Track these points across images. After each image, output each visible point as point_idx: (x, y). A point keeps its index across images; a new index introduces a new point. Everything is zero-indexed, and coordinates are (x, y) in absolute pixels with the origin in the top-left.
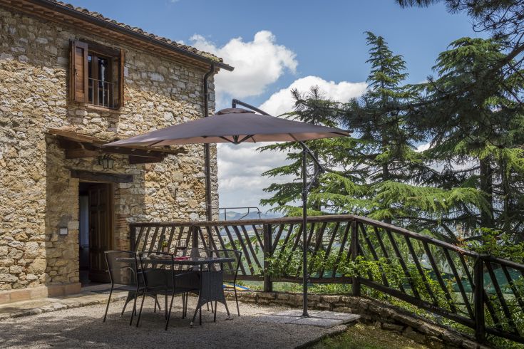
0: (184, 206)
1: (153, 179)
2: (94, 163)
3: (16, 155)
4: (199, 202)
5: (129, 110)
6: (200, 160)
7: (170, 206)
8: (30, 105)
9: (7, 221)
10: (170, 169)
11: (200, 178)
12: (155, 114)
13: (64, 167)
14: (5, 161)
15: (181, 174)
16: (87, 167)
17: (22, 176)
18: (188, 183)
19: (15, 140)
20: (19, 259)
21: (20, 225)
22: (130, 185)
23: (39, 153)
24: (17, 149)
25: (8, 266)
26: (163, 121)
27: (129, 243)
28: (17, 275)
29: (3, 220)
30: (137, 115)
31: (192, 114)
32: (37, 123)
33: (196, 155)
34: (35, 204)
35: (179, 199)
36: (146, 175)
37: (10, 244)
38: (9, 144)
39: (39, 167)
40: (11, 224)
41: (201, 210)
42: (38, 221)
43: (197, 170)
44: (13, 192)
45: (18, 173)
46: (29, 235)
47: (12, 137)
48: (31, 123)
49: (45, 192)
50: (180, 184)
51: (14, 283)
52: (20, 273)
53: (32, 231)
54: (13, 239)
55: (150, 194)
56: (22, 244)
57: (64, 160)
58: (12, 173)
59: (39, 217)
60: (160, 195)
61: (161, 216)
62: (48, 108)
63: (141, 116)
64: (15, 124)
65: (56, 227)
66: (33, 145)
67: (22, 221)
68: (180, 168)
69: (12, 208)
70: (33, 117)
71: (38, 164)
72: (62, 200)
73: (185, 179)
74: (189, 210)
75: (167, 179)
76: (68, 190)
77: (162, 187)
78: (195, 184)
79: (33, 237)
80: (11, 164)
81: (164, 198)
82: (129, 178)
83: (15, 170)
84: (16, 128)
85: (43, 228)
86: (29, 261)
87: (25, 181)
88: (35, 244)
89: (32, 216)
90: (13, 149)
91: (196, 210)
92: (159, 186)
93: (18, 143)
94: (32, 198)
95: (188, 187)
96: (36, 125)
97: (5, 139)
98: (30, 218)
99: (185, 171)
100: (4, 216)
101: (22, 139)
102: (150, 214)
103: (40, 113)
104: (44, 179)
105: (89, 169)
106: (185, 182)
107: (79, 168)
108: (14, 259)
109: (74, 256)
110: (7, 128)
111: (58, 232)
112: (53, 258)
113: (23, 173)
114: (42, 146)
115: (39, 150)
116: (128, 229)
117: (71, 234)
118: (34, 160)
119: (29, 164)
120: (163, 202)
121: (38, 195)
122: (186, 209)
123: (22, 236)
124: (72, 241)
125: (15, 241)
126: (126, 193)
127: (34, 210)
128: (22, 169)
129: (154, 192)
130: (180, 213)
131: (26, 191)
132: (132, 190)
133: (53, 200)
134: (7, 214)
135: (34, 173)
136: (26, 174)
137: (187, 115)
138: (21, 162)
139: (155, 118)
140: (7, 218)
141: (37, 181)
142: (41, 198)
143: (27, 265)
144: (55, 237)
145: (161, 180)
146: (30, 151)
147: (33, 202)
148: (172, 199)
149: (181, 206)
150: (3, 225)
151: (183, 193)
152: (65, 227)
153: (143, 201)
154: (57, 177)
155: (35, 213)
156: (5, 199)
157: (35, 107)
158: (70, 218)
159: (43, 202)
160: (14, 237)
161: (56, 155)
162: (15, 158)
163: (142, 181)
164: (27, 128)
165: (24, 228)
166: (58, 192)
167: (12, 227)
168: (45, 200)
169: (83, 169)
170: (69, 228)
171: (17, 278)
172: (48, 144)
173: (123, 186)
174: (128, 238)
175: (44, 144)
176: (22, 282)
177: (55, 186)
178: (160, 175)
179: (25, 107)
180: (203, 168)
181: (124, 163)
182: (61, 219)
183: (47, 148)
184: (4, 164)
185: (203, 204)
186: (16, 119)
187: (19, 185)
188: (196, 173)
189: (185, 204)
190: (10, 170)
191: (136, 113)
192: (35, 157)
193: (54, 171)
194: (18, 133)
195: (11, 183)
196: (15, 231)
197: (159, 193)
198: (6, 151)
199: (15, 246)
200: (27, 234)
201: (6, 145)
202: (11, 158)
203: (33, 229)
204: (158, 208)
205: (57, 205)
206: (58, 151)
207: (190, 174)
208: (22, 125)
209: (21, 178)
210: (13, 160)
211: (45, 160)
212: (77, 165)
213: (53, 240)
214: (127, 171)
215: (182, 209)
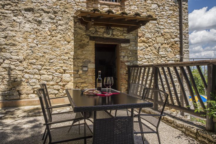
0: (164, 57)
1: (144, 42)
2: (104, 32)
3: (56, 28)
4: (175, 55)
5: (128, 3)
6: (176, 31)
7: (155, 57)
8: (64, 2)
9: (52, 63)
10: (155, 36)
11: (177, 41)
12: (145, 5)
13: (86, 35)
14: (50, 32)
15: (163, 39)
16: (100, 35)
17: (60, 39)
18: (168, 44)
19: (55, 21)
20: (59, 82)
21: (59, 65)
22: (128, 45)
23: (70, 28)
24: (56, 26)
25: (53, 85)
26: (151, 9)
27: (127, 76)
28: (58, 90)
29: (49, 62)
30: (133, 6)
31: (171, 5)
32: (69, 11)
33: (174, 28)
34: (68, 55)
35: (160, 53)
36: (139, 40)
37: (53, 74)
38: (51, 23)
39: (70, 35)
40: (54, 64)
41: (176, 59)
42: (70, 63)
43: (174, 37)
44: (54, 48)
45: (57, 38)
46: (65, 70)
47: (53, 19)
48: (65, 12)
49: (73, 48)
50: (162, 45)
51: (56, 94)
52: (60, 89)
53: (66, 68)
54: (55, 72)
55: (141, 50)
56: (61, 74)
57: (86, 31)
58: (54, 38)
59: (70, 61)
60: (148, 51)
61: (149, 62)
62: (75, 3)
63: (135, 7)
64: (55, 13)
65: (81, 66)
66: (66, 23)
67: (60, 63)
68: (162, 35)
69: (54, 56)
70: (66, 8)
71: (69, 34)
72: (84, 52)
73: (166, 42)
74: (169, 59)
75: (154, 42)
76: (88, 47)
77: (149, 46)
78: (172, 45)
79: (67, 71)
80: (53, 33)
81: (151, 52)
82: (127, 41)
83: (56, 37)
84: (56, 15)
85: (72, 66)
86: (64, 83)
87: (62, 42)
88: (68, 75)
89: (66, 60)
90: (54, 25)
91: (173, 59)
92: (148, 46)
93: (57, 22)
94: (66, 51)
95: (168, 46)
96: (68, 13)
97: (49, 20)
98: (65, 61)
99: (166, 37)
100: (50, 60)
101: (60, 20)
102: (141, 61)
103: (70, 6)
104: (73, 41)
105: (101, 36)
106: (165, 43)
107: (95, 35)
108: (56, 82)
109: (92, 82)
110: (50, 14)
111: (82, 69)
112: (79, 83)
113: (60, 38)
114: (72, 23)
115: (70, 26)
116: (127, 69)
117: (90, 70)
118: (67, 31)
119: (64, 33)
120: (150, 54)
121: (69, 50)
122: (166, 59)
123: (60, 71)
124: (90, 74)
125: (56, 73)
126: (125, 49)
127: (67, 58)
128: (59, 36)
129: (144, 49)
130: (162, 61)
131: (62, 48)
132: (130, 47)
133: (79, 52)
134: (51, 59)
135: (67, 38)
136: (62, 39)
137: (168, 5)
138: (59, 32)
139: (145, 8)
140: (51, 61)
141: (69, 42)
142: (71, 51)
143: (64, 86)
144: (81, 72)
145: (149, 42)
146: (64, 27)
147: (67, 53)
148: (156, 53)
149: (163, 57)
150: (49, 65)
151: (164, 50)
152: (86, 67)
153: (136, 53)
154: (82, 40)
155: (68, 59)
156: (50, 51)
157: (67, 3)
158: (90, 62)
159: (72, 53)
160: (56, 71)
161: (80, 28)
162: (56, 30)
163: (136, 43)
164: (63, 14)
165: (62, 67)
166: (82, 48)
167: (54, 66)
168: (73, 52)
169: (97, 36)
170: (89, 67)
171: (58, 92)
172: (75, 23)
173: (123, 45)
174: (126, 73)
175: (73, 23)
176: (61, 94)
177: (80, 45)
178: (148, 40)
179: (61, 3)
180: (178, 36)
181: (124, 33)
182: (84, 62)
183: (74, 25)
184: (49, 33)
185: (178, 56)
186: (55, 10)
187: (58, 44)
188: (173, 38)
189: (165, 56)
190: (53, 37)
191: (132, 5)
192: (67, 30)
193: (79, 37)
194: (57, 17)
195: (53, 43)
196: (56, 68)
197: (147, 49)
198: (50, 26)
199: (56, 75)
200: (63, 70)
201: (50, 24)
202: (53, 30)
203: (67, 67)
204: (146, 57)
205: (82, 55)
206: (81, 26)
207: (169, 39)
208: (60, 13)
209: (59, 41)
210: (55, 31)
211: (73, 31)
212: (93, 34)
213: (79, 73)
214: (126, 37)
215: (163, 59)
